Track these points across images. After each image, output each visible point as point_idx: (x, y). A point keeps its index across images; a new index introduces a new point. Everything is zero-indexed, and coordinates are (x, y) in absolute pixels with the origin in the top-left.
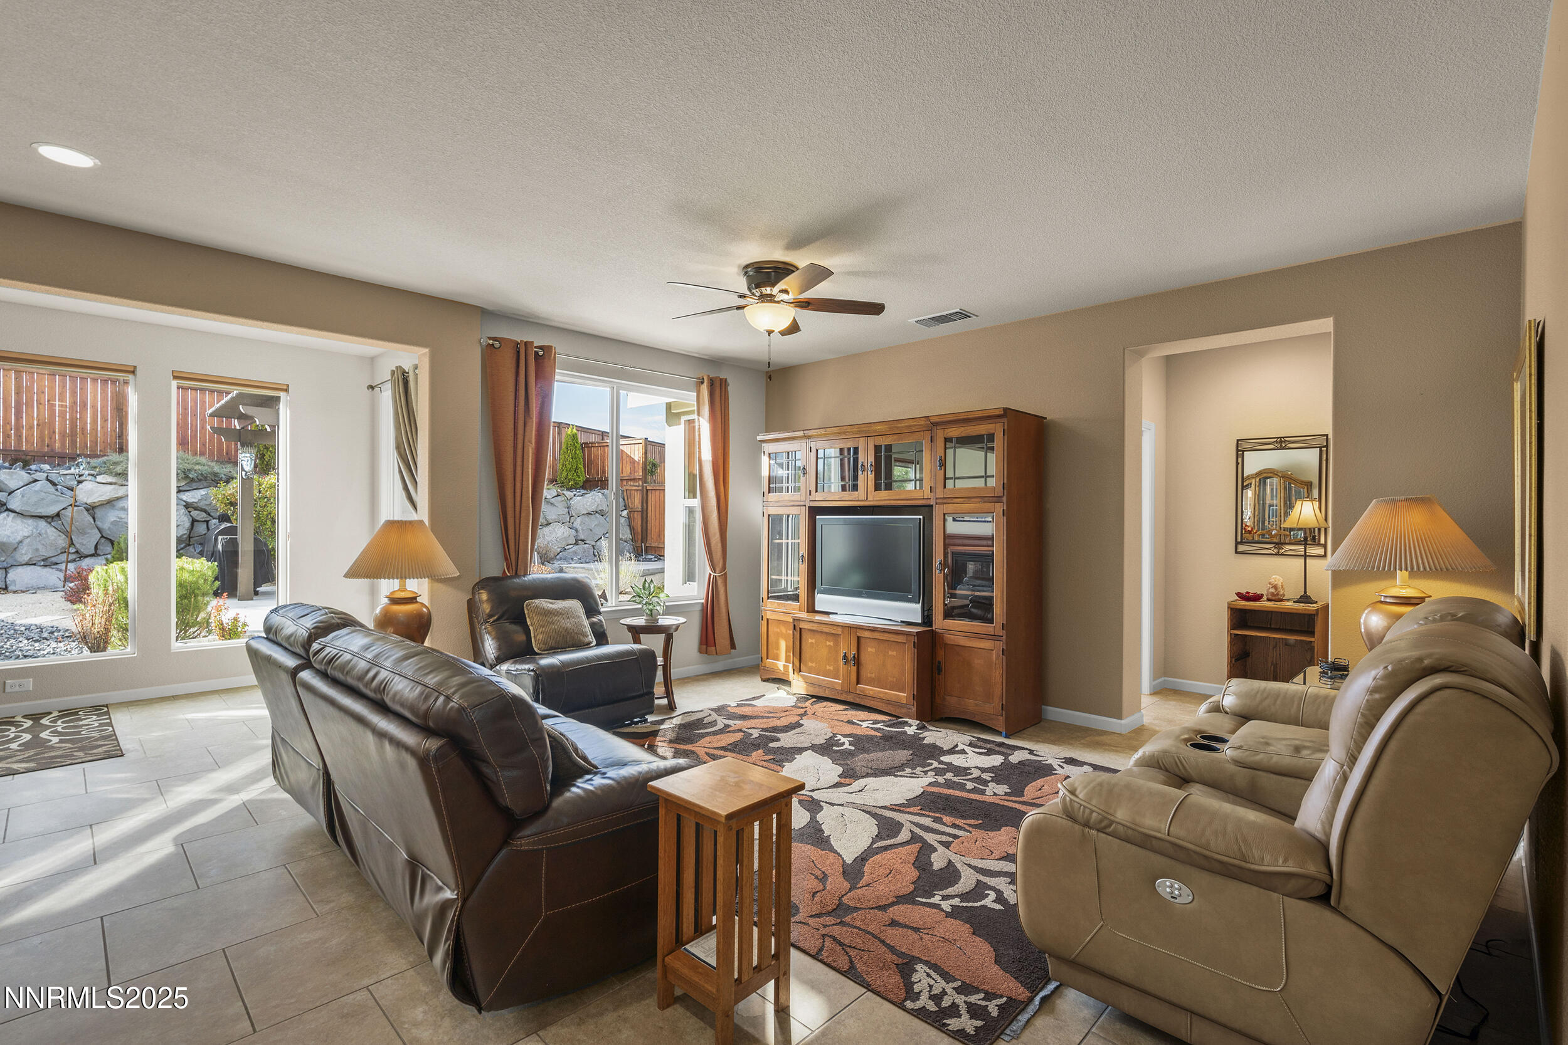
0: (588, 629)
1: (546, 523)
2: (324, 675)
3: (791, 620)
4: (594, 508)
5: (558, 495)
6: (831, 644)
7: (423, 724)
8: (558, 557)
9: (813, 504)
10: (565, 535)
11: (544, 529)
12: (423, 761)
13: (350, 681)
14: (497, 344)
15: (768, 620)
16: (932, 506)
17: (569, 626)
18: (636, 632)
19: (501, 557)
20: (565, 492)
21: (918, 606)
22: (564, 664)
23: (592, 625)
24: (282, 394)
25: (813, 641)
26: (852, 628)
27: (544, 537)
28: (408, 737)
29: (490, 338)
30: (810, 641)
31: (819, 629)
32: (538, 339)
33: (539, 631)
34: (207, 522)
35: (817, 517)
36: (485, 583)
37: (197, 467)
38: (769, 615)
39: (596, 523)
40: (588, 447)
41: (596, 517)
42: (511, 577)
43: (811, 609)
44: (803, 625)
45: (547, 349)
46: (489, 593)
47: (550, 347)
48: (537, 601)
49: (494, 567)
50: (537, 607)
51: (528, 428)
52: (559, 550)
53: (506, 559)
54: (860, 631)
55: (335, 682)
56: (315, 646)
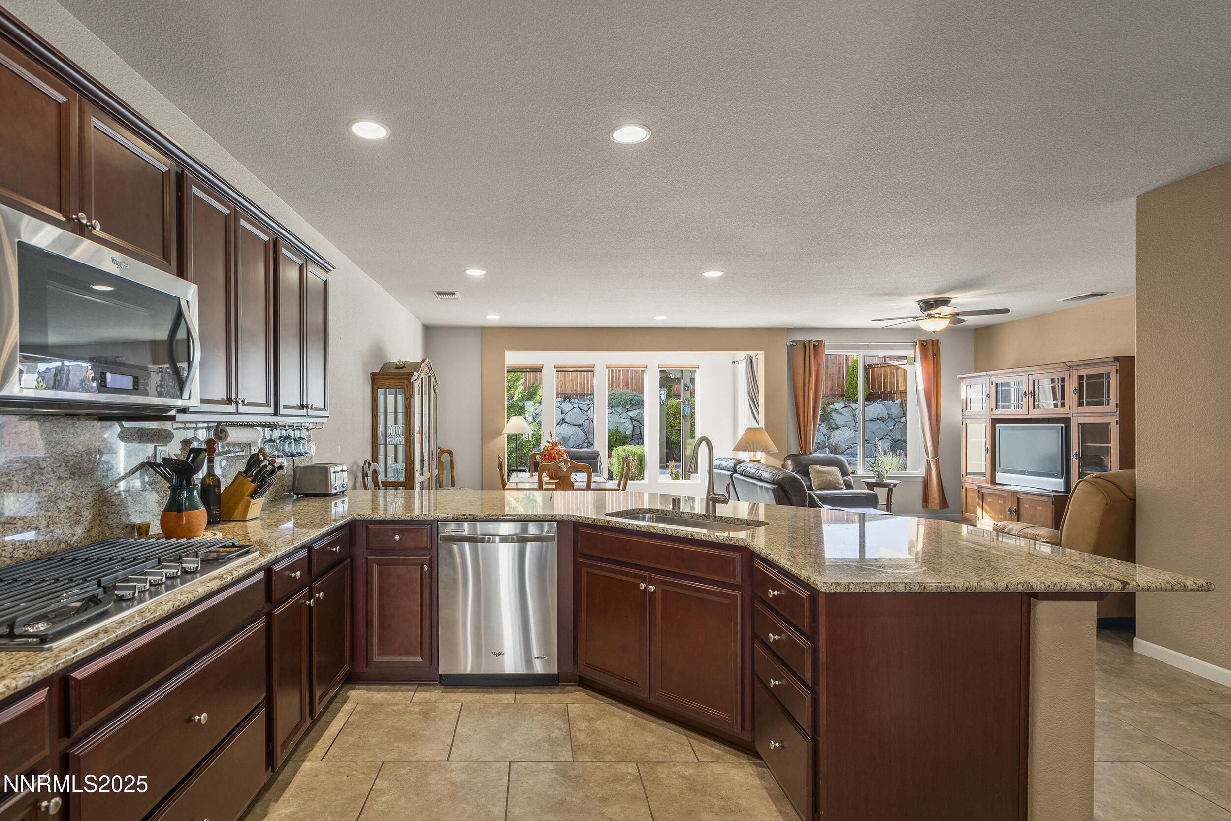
0: (842, 482)
1: (836, 427)
2: (741, 474)
3: (977, 488)
4: (875, 416)
5: (845, 407)
6: (1002, 502)
7: (773, 483)
8: (845, 453)
9: (993, 417)
10: (852, 436)
11: (835, 431)
12: (773, 490)
13: (751, 475)
14: (794, 344)
15: (966, 488)
16: (1070, 418)
17: (831, 479)
18: (870, 486)
19: (798, 446)
20: (850, 404)
21: (1062, 481)
22: (827, 494)
23: (845, 481)
24: (697, 369)
25: (991, 500)
26: (1014, 493)
27: (834, 438)
28: (769, 486)
29: (791, 342)
30: (989, 500)
31: (994, 493)
32: (814, 337)
33: (816, 480)
34: (640, 427)
35: (997, 425)
36: (791, 456)
37: (635, 398)
38: (967, 485)
39: (878, 427)
40: (872, 368)
41: (878, 423)
42: (802, 455)
43: (993, 482)
44: (984, 490)
45: (820, 342)
46: (792, 461)
47: (822, 341)
48: (815, 466)
49: (795, 450)
50: (815, 469)
51: (810, 382)
52: (846, 447)
53: (800, 446)
54: (1019, 494)
55: (745, 476)
56: (738, 467)
